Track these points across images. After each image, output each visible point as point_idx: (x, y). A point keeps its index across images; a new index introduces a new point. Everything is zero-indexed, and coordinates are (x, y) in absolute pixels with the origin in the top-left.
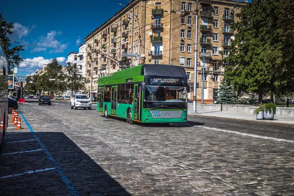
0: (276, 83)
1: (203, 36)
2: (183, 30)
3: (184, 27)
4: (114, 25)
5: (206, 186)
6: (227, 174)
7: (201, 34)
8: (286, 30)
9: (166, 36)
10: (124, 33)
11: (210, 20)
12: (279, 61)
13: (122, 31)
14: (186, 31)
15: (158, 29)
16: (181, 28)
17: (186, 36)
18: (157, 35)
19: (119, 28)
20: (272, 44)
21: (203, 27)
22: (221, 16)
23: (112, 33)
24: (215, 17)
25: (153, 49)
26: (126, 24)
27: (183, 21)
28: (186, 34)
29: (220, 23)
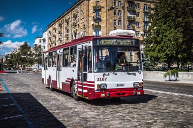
0: (179, 56)
1: (129, 24)
2: (115, 20)
3: (115, 18)
4: (67, 17)
5: (120, 124)
6: (136, 116)
7: (128, 23)
8: (184, 19)
9: (103, 25)
10: (74, 23)
11: (134, 12)
12: (180, 40)
13: (73, 22)
14: (117, 21)
15: (97, 20)
16: (114, 19)
17: (117, 24)
18: (97, 24)
19: (70, 20)
20: (175, 29)
21: (129, 18)
22: (142, 10)
23: (65, 23)
24: (137, 11)
25: (94, 33)
26: (75, 17)
27: (115, 13)
28: (117, 23)
29: (141, 15)
